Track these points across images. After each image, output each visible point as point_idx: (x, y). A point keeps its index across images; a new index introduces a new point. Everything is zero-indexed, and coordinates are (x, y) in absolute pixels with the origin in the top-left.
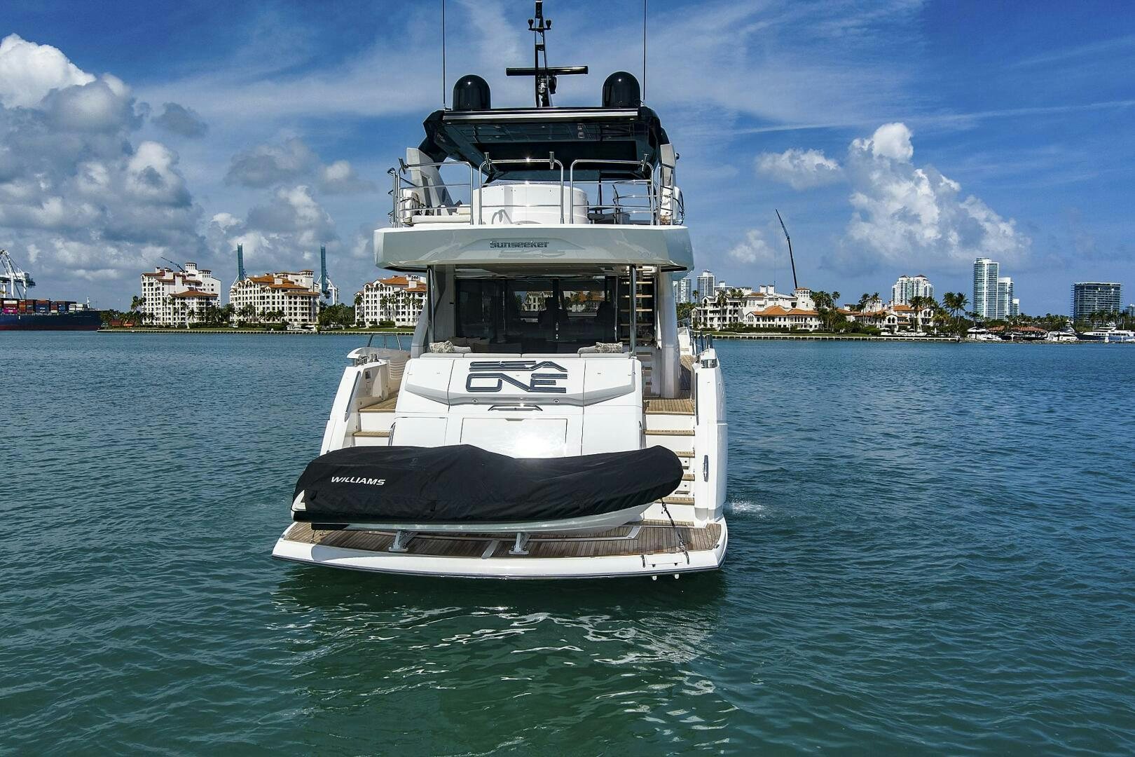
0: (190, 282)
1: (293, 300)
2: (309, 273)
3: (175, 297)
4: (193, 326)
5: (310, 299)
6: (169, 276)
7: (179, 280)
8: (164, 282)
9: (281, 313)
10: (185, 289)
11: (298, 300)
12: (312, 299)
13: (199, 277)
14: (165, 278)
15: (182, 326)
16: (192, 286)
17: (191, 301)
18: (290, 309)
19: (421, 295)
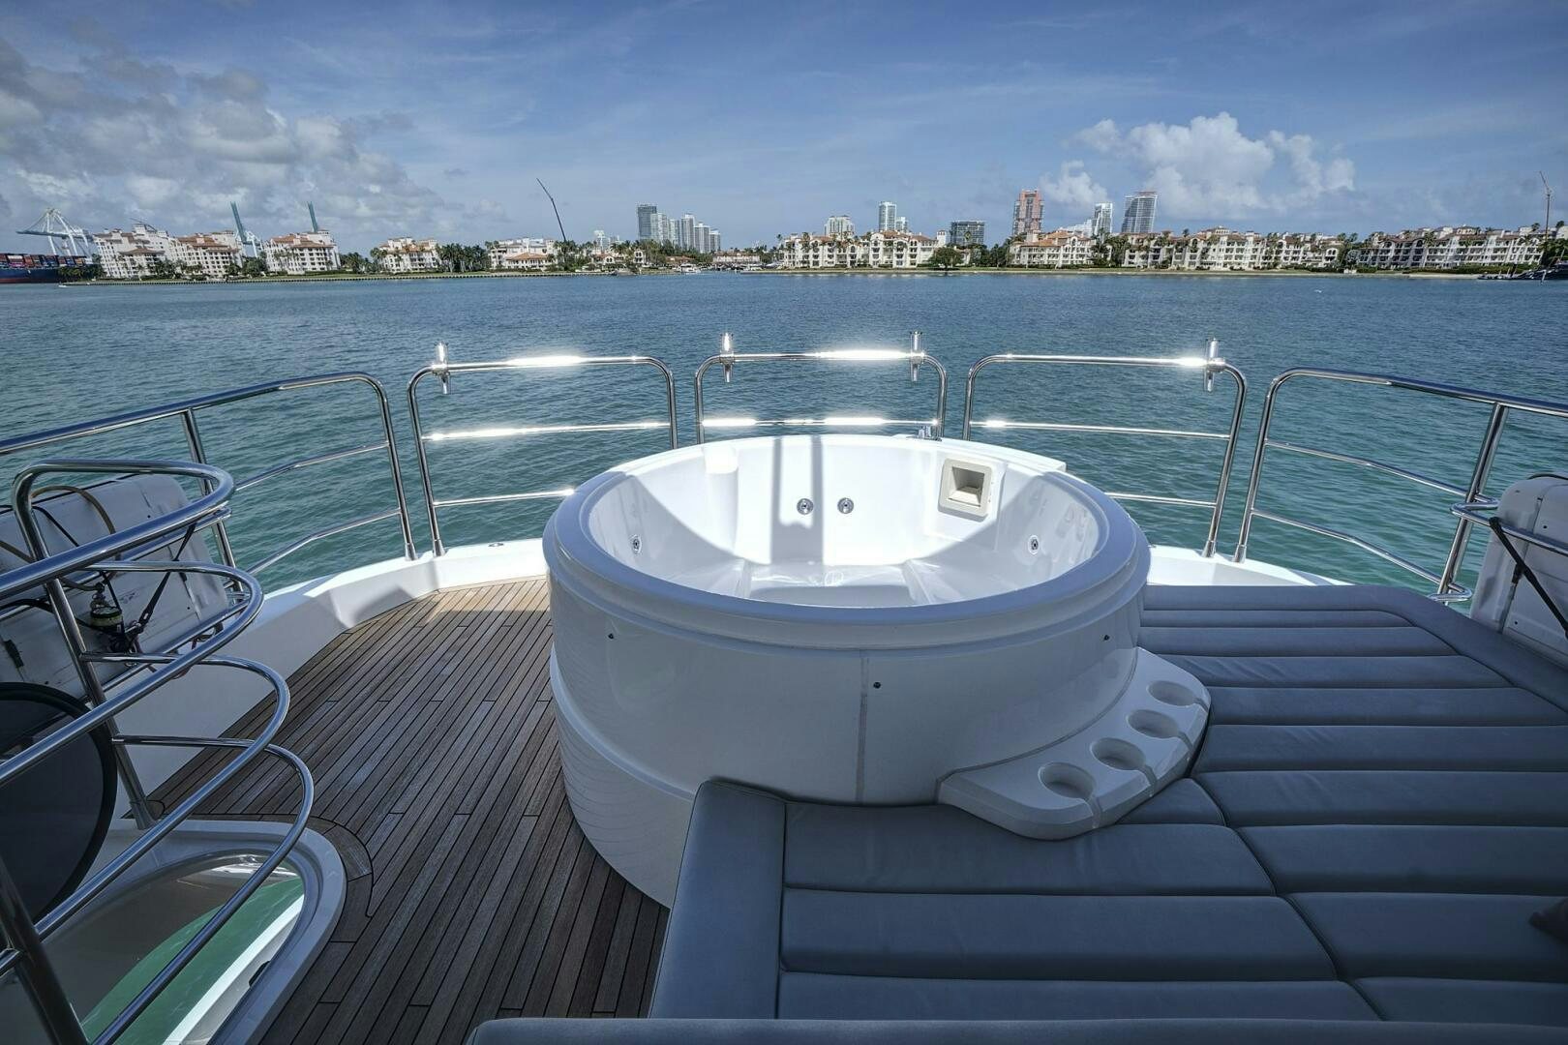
0: (137, 242)
1: (214, 255)
2: (230, 232)
3: (123, 254)
4: (146, 278)
5: (229, 254)
6: (115, 237)
7: (125, 240)
8: (112, 242)
9: (200, 267)
10: (133, 247)
11: (219, 255)
12: (232, 255)
13: (147, 237)
14: (113, 238)
15: (136, 278)
16: (139, 245)
17: (139, 257)
18: (213, 262)
19: (301, 249)
